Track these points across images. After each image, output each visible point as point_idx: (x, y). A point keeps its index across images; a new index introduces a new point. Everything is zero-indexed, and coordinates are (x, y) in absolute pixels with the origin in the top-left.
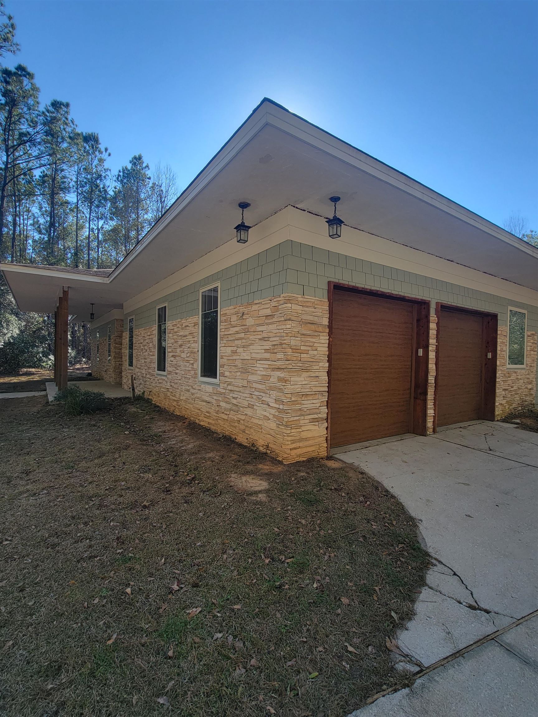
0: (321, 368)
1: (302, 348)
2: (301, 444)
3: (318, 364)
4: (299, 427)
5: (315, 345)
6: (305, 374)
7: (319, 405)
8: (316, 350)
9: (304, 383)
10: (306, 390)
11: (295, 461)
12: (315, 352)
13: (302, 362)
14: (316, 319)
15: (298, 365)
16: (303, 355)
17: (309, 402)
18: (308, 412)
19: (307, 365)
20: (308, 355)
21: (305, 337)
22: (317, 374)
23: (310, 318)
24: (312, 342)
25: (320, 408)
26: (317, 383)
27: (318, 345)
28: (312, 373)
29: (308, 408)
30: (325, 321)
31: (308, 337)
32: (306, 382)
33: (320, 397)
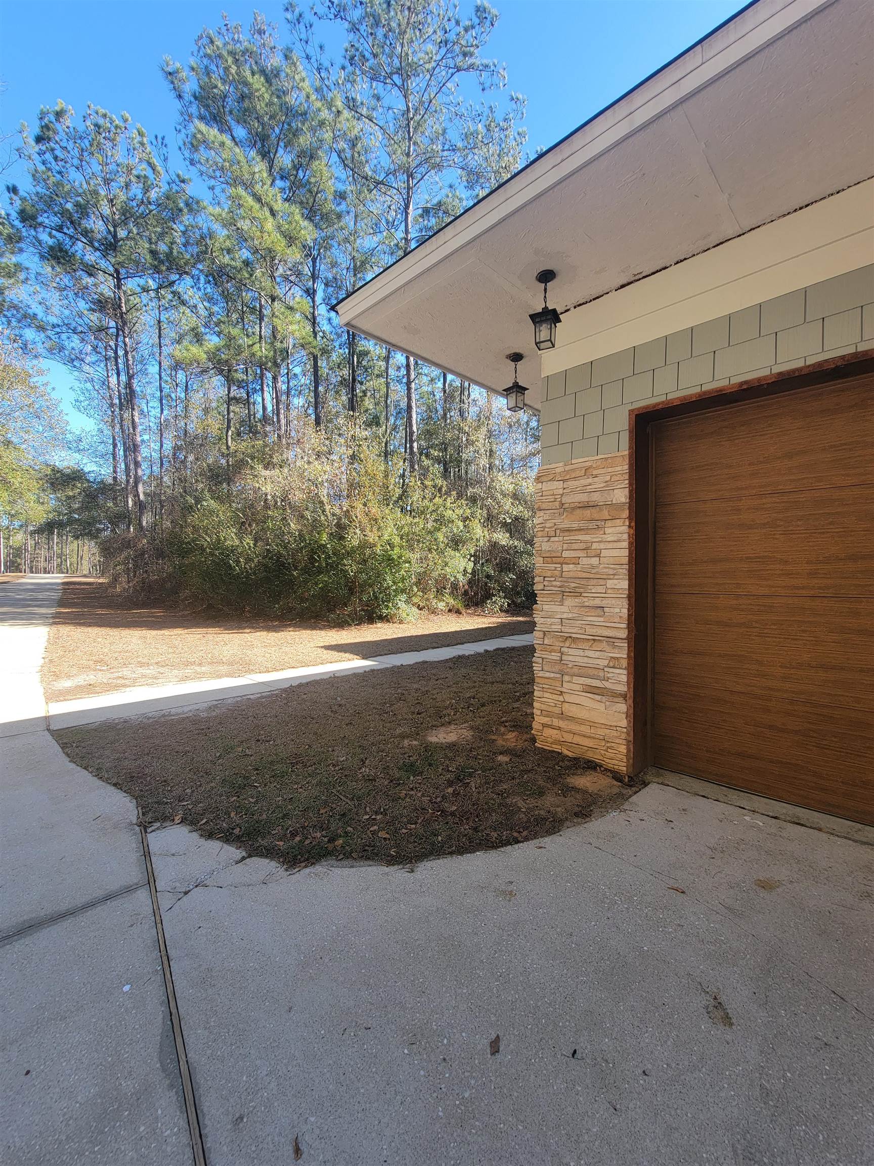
0: (609, 591)
1: (566, 554)
2: (562, 724)
3: (601, 582)
4: (556, 692)
5: (595, 546)
6: (569, 602)
7: (606, 663)
8: (599, 556)
9: (565, 616)
10: (572, 630)
11: (551, 749)
12: (595, 561)
13: (565, 580)
14: (596, 497)
15: (554, 583)
16: (566, 568)
17: (581, 653)
18: (576, 670)
19: (573, 585)
20: (579, 567)
21: (571, 534)
22: (597, 602)
23: (583, 498)
24: (586, 542)
25: (606, 669)
26: (602, 619)
27: (602, 546)
28: (586, 599)
29: (577, 664)
30: (621, 495)
31: (577, 533)
32: (570, 616)
33: (608, 648)
